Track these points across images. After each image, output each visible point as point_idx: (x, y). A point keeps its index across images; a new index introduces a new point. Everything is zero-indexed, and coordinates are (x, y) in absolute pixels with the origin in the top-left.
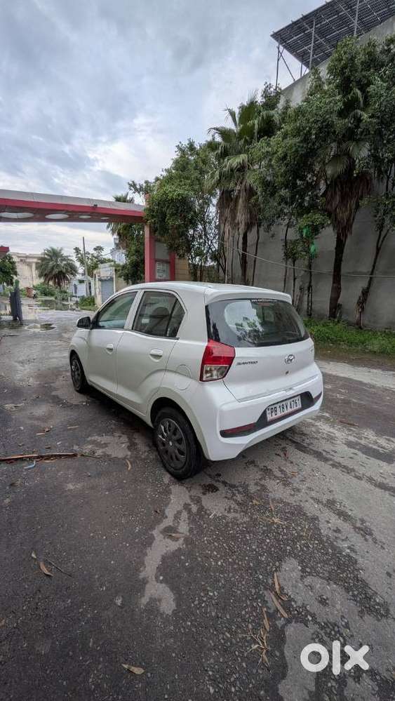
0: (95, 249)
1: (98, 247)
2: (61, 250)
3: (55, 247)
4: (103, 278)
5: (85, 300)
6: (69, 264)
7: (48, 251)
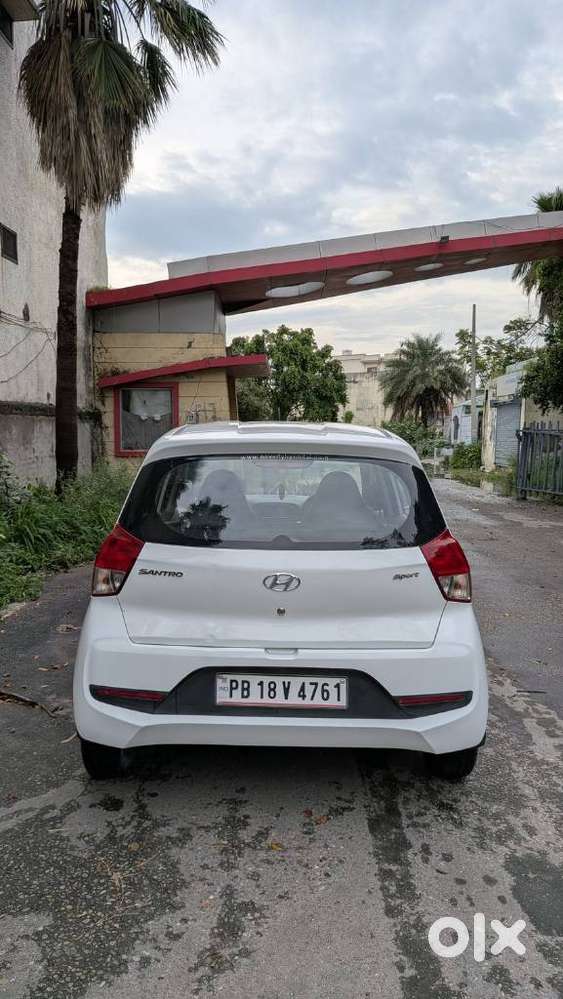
0: (508, 328)
1: (515, 322)
2: (436, 340)
3: (425, 335)
4: (501, 400)
5: (463, 454)
6: (449, 371)
7: (409, 345)
